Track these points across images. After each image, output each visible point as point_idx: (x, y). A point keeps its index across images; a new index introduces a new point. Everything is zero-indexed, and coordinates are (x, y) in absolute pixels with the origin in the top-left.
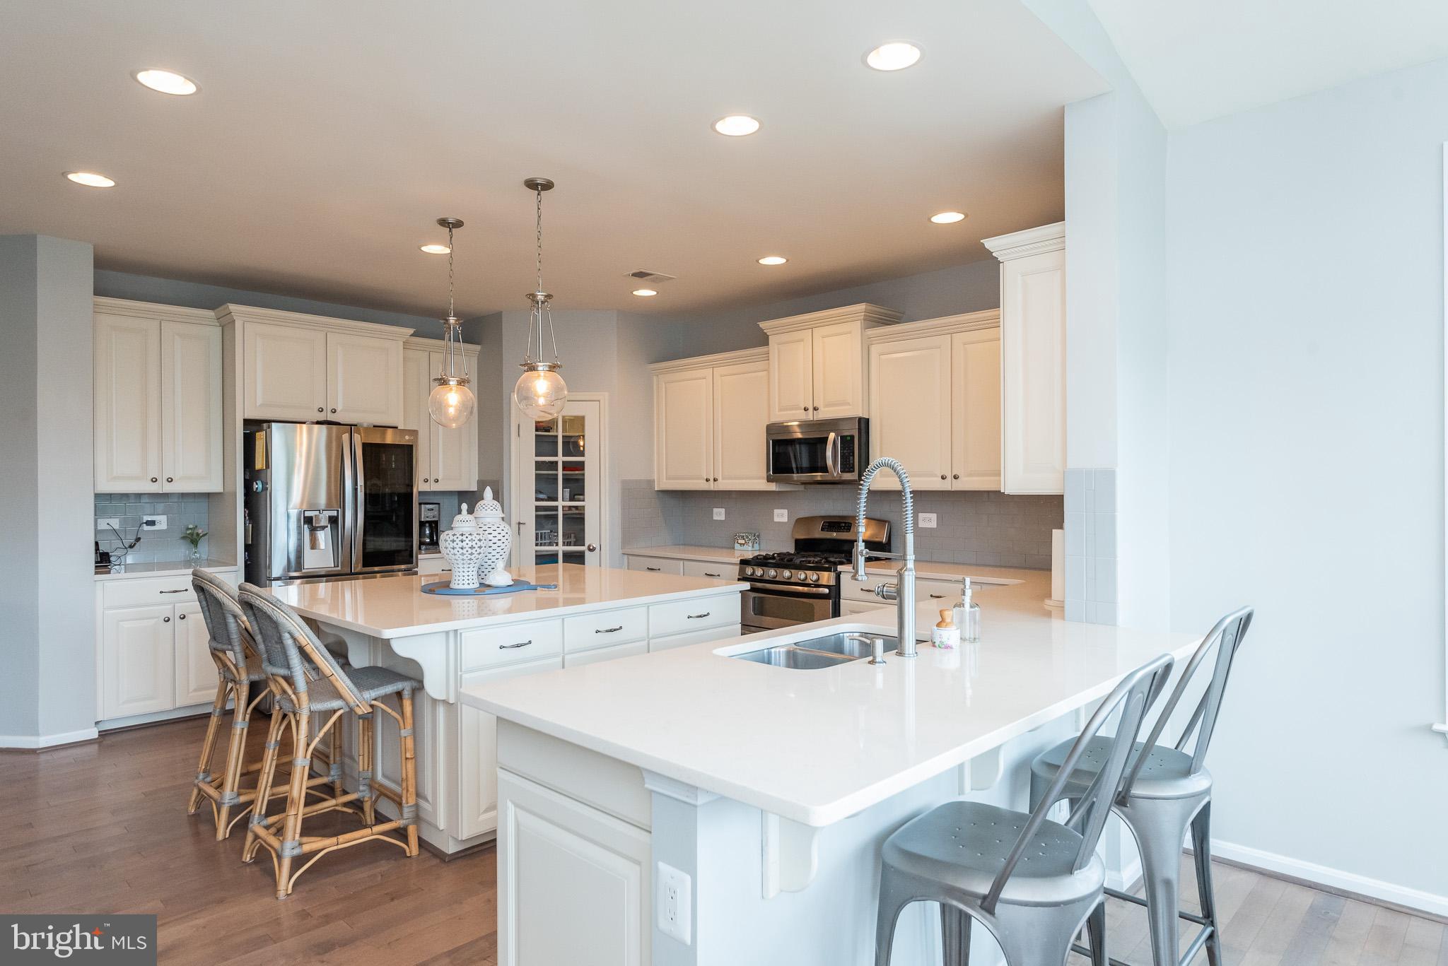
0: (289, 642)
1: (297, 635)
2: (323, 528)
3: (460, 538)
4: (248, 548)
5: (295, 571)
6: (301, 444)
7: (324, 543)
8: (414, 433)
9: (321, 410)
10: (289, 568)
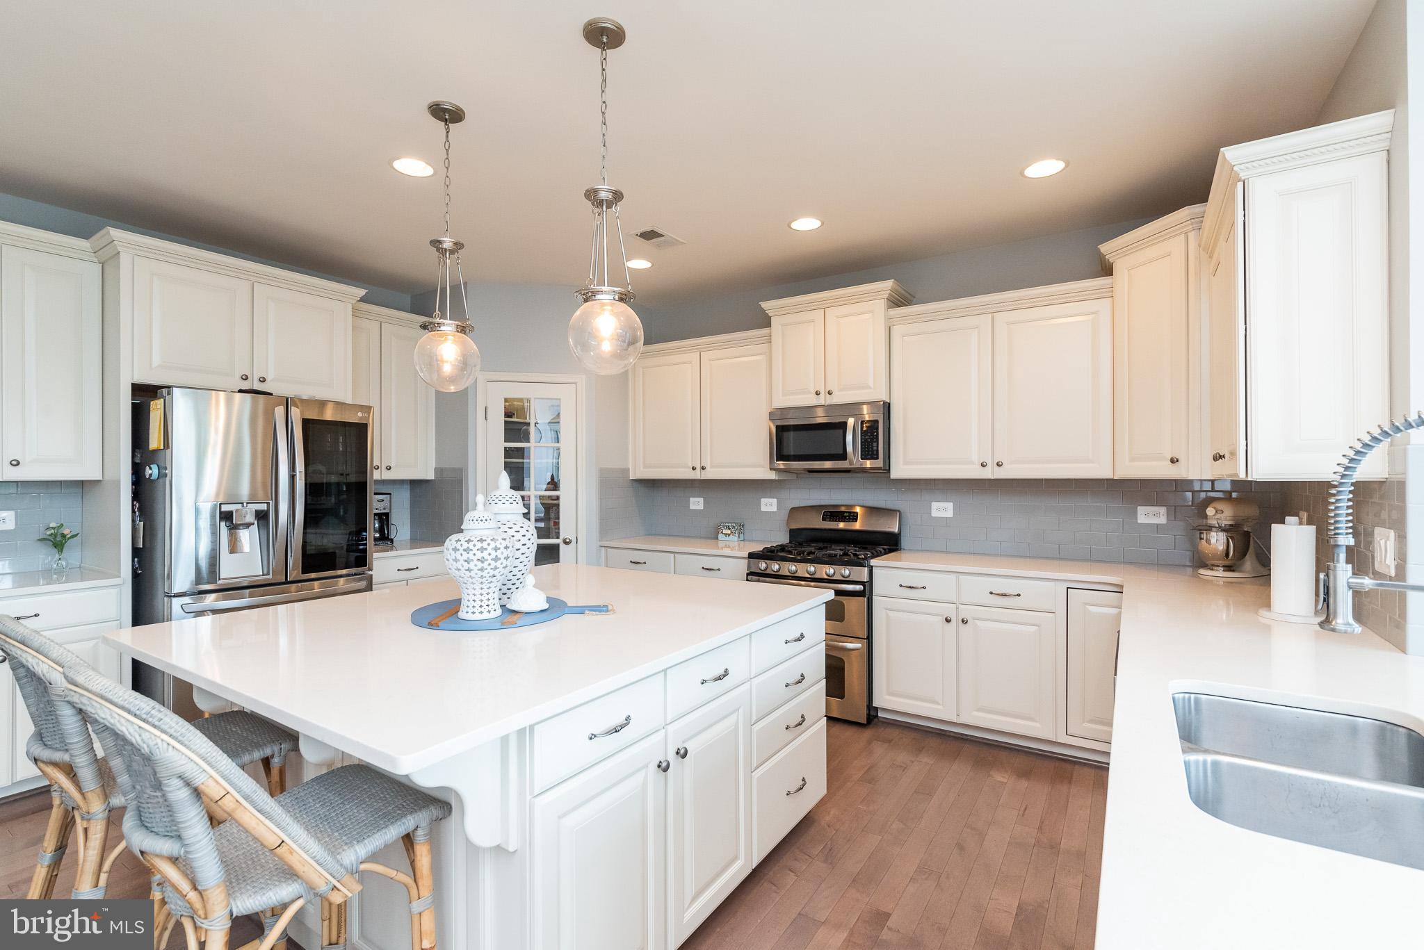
0: (180, 794)
1: (200, 780)
2: (248, 525)
3: (479, 545)
4: (136, 552)
5: (209, 583)
6: (217, 417)
7: (248, 545)
8: (368, 409)
9: (245, 378)
10: (198, 579)
